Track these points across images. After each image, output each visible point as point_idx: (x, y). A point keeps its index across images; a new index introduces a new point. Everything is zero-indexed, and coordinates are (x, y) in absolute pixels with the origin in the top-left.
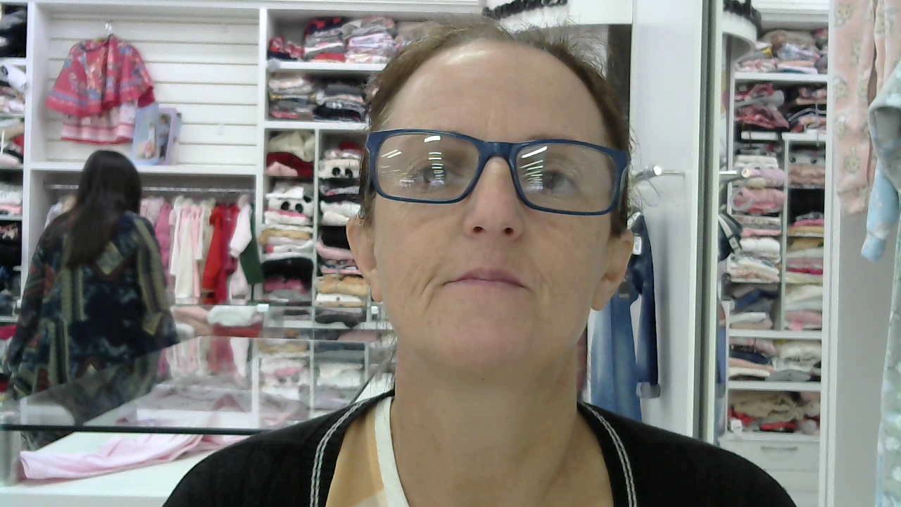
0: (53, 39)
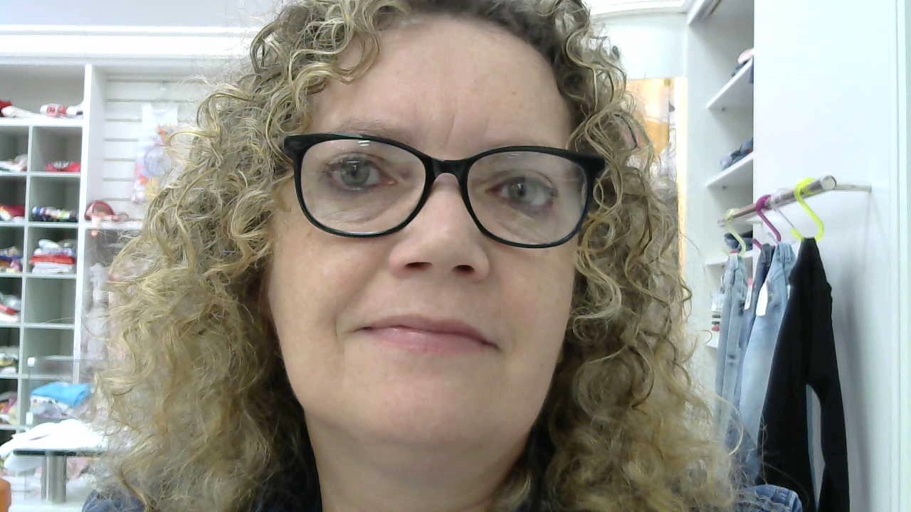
0: (110, 100)
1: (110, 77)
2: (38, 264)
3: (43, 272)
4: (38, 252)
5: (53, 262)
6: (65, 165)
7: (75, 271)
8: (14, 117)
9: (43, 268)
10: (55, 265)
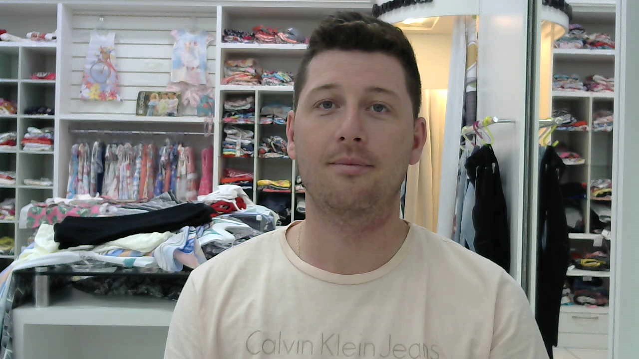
1: (74, 12)
2: (27, 144)
3: (31, 149)
4: (27, 136)
5: (38, 143)
6: (45, 75)
7: (53, 149)
8: (9, 41)
9: (30, 147)
10: (40, 145)
